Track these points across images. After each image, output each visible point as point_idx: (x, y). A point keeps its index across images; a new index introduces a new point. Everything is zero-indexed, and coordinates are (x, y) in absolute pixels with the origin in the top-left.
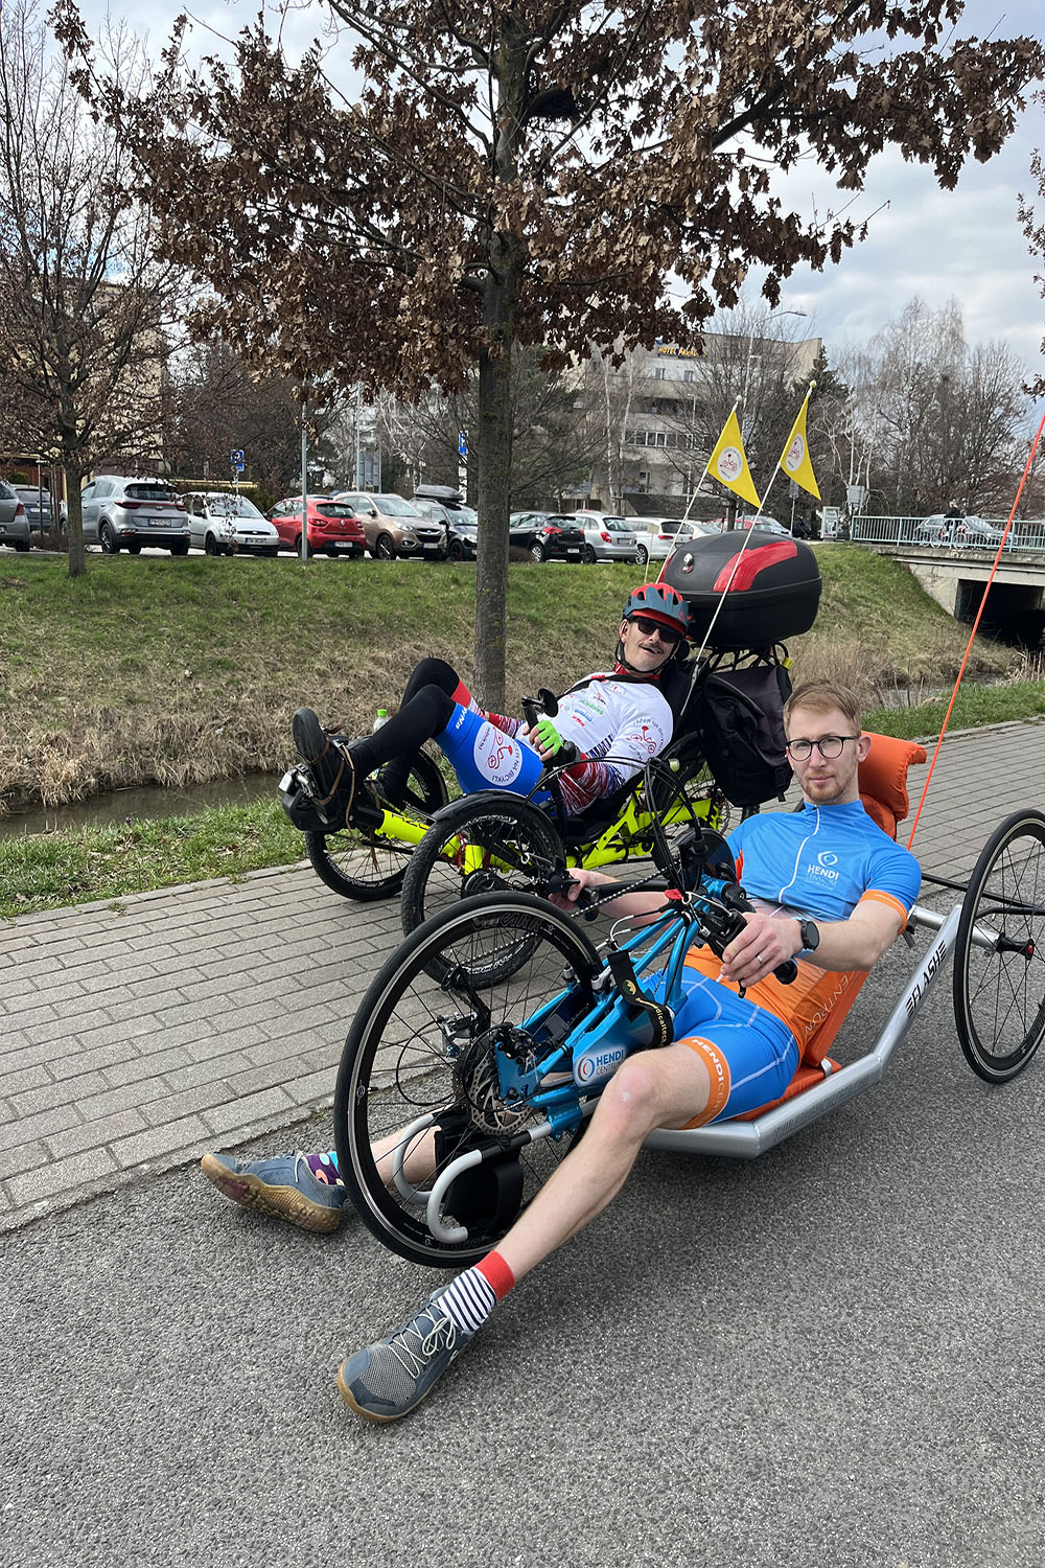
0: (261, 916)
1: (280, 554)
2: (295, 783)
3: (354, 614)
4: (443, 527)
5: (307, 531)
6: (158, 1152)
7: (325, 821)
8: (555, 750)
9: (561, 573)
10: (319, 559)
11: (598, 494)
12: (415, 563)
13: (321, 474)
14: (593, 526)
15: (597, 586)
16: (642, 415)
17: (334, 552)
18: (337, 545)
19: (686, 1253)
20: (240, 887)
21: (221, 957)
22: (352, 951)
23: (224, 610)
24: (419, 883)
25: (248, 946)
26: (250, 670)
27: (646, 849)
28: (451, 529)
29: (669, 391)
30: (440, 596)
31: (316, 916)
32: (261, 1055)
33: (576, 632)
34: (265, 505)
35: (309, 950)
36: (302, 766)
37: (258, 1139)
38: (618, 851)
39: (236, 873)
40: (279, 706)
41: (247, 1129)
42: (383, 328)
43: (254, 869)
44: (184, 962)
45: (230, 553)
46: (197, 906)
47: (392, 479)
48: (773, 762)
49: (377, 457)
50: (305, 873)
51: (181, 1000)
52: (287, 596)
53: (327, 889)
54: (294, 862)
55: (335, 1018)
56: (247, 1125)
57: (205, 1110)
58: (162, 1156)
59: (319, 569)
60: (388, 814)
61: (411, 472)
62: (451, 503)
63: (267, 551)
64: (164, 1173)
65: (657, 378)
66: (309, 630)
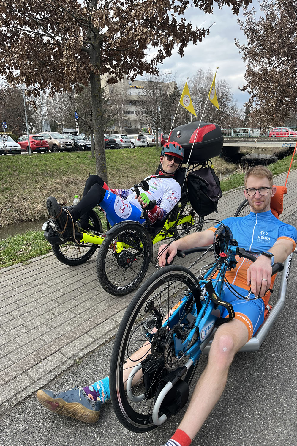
0: (37, 277)
1: (22, 153)
2: (49, 226)
3: (48, 169)
4: (73, 141)
5: (30, 145)
6: (11, 395)
7: (62, 240)
8: (148, 203)
9: (110, 152)
10: (35, 154)
11: (116, 129)
12: (65, 153)
13: (32, 129)
14: (118, 138)
15: (121, 156)
16: (127, 106)
17: (39, 151)
18: (40, 149)
19: (239, 398)
20: (27, 266)
21: (25, 296)
22: (75, 286)
23: (5, 172)
24: (103, 259)
25: (35, 290)
26: (16, 190)
27: (171, 234)
28: (75, 141)
29: (134, 98)
30: (74, 162)
31: (59, 273)
32: (48, 337)
33: (116, 169)
34: (15, 138)
35: (59, 288)
36: (52, 219)
37: (54, 379)
38: (163, 236)
39: (25, 260)
40: (27, 200)
41: (48, 376)
42: (56, 64)
43: (32, 258)
44: (10, 301)
45: (5, 154)
46: (12, 276)
47: (54, 128)
48: (213, 200)
49: (49, 122)
50: (51, 258)
51: (11, 318)
52: (26, 166)
53: (60, 263)
54: (46, 254)
55: (75, 315)
56: (48, 373)
57: (28, 369)
58: (13, 397)
59: (35, 157)
60: (84, 234)
61: (60, 127)
62: (75, 134)
63: (17, 152)
64: (15, 406)
65: (130, 95)
66: (34, 176)
